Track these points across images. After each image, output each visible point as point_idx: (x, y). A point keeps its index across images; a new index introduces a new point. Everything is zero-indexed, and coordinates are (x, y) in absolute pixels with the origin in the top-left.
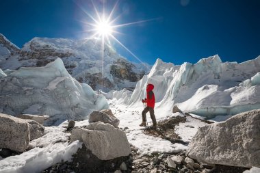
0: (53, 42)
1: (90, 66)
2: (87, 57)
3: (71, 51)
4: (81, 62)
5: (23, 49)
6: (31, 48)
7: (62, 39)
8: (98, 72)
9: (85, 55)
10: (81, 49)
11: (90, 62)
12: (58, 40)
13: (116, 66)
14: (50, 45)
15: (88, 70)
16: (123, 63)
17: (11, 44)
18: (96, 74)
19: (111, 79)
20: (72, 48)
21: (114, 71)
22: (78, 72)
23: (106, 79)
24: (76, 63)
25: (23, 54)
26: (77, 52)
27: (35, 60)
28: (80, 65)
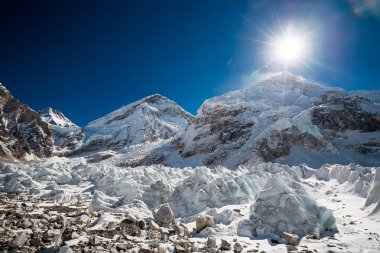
0: (224, 99)
1: (275, 119)
2: (268, 107)
3: (244, 104)
4: (261, 115)
5: (197, 116)
6: (204, 112)
7: (232, 93)
8: (289, 125)
9: (265, 105)
10: (257, 97)
11: (273, 112)
12: (228, 96)
13: (322, 109)
14: (220, 103)
15: (273, 126)
16: (336, 101)
17: (187, 113)
18: (287, 129)
19: (316, 132)
20: (245, 99)
21: (318, 118)
22: (259, 131)
23: (306, 134)
24: (255, 119)
25: (197, 121)
26: (252, 104)
27: (209, 125)
28: (260, 120)
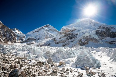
1: (84, 33)
2: (82, 29)
3: (75, 28)
4: (80, 32)
5: (60, 32)
6: (62, 30)
7: (71, 24)
8: (88, 35)
9: (81, 29)
10: (79, 26)
11: (84, 31)
12: (70, 25)
13: (99, 30)
14: (68, 28)
15: (84, 35)
16: (103, 28)
17: (57, 30)
18: (88, 36)
19: (97, 37)
20: (75, 27)
21: (98, 33)
22: (79, 37)
23: (93, 38)
24: (78, 33)
25: (60, 33)
26: (78, 28)
27: (64, 34)
28: (80, 33)
